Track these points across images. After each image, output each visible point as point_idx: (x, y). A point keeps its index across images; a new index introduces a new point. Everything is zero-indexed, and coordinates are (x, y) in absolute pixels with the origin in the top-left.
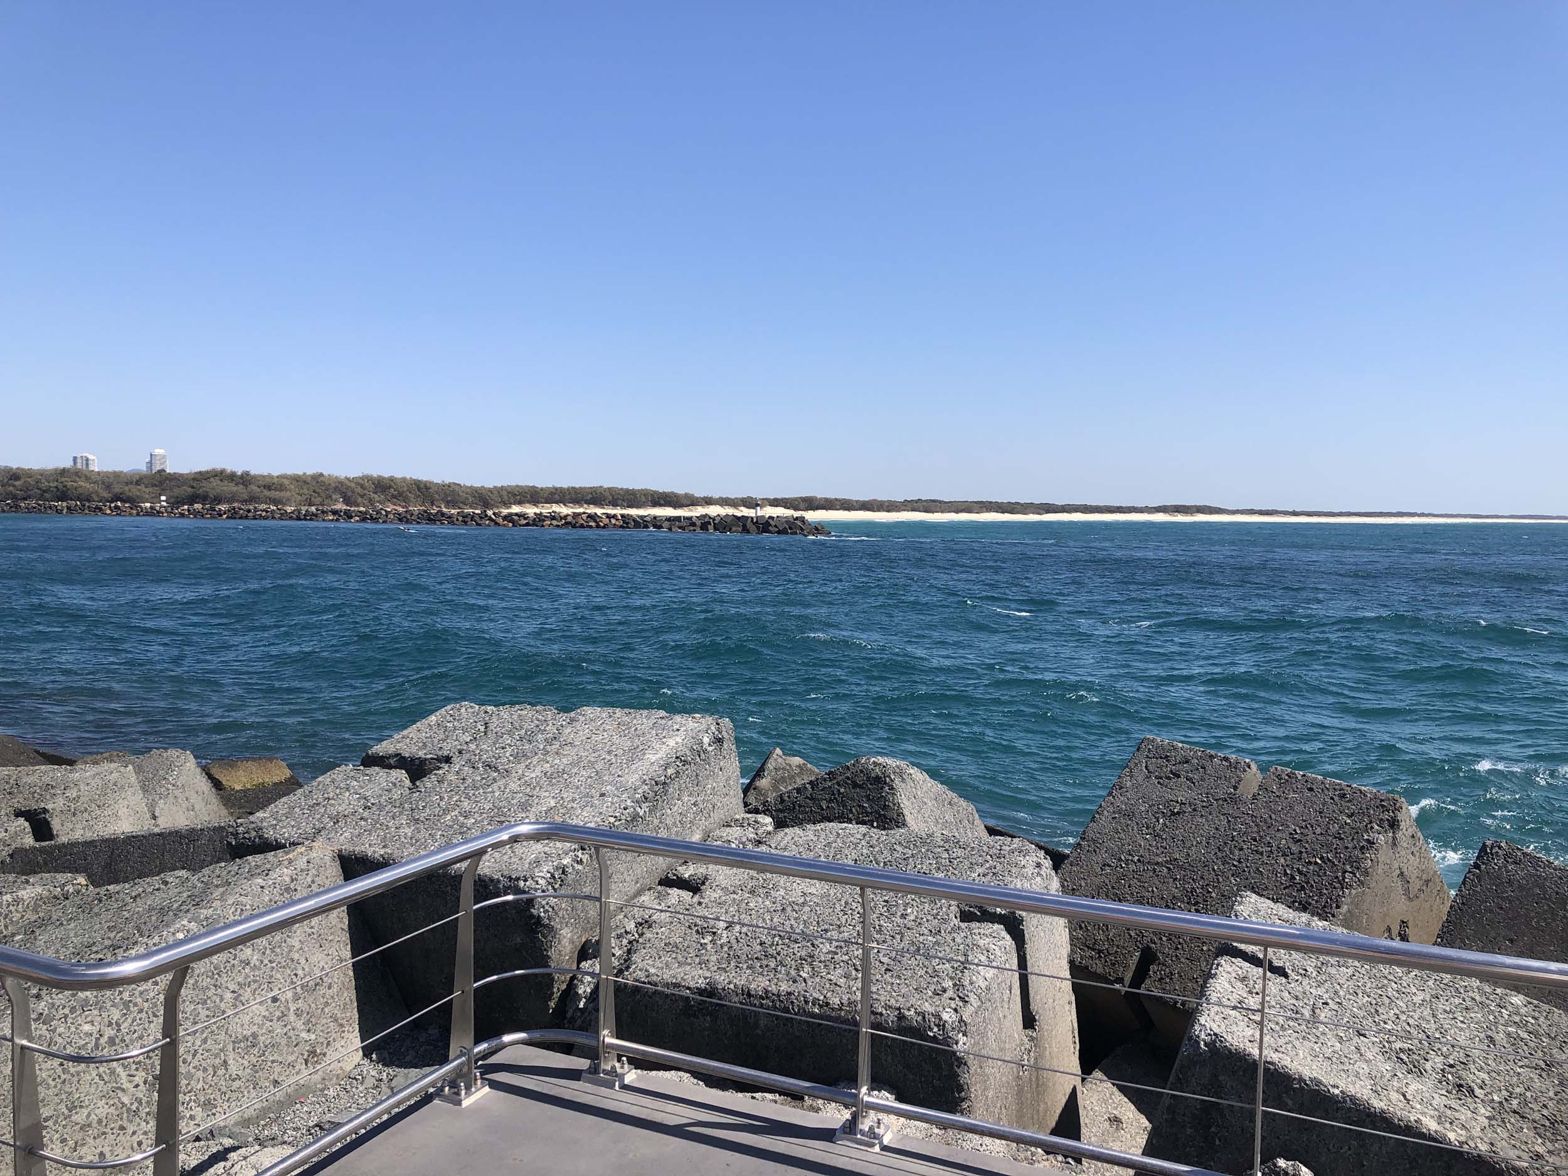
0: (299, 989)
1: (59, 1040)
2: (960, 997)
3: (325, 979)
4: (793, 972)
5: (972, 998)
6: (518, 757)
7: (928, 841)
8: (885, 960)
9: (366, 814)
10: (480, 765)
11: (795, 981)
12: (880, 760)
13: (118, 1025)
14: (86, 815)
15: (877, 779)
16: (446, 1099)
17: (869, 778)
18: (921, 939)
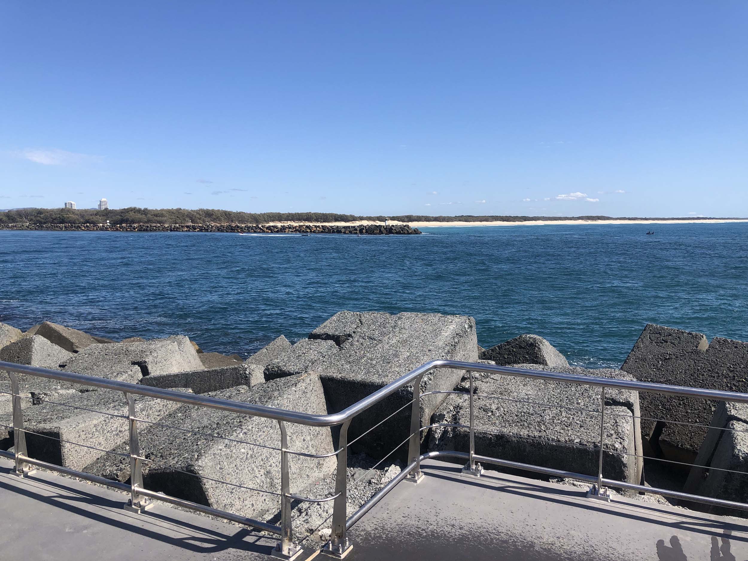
0: (312, 436)
1: (233, 455)
2: (620, 438)
3: (320, 432)
4: (537, 428)
5: (625, 438)
6: (383, 334)
7: (575, 371)
8: (578, 422)
9: (324, 359)
10: (366, 338)
11: (540, 431)
12: (532, 336)
13: (253, 450)
14: (160, 364)
15: (532, 344)
16: (409, 480)
17: (527, 345)
18: (591, 413)
